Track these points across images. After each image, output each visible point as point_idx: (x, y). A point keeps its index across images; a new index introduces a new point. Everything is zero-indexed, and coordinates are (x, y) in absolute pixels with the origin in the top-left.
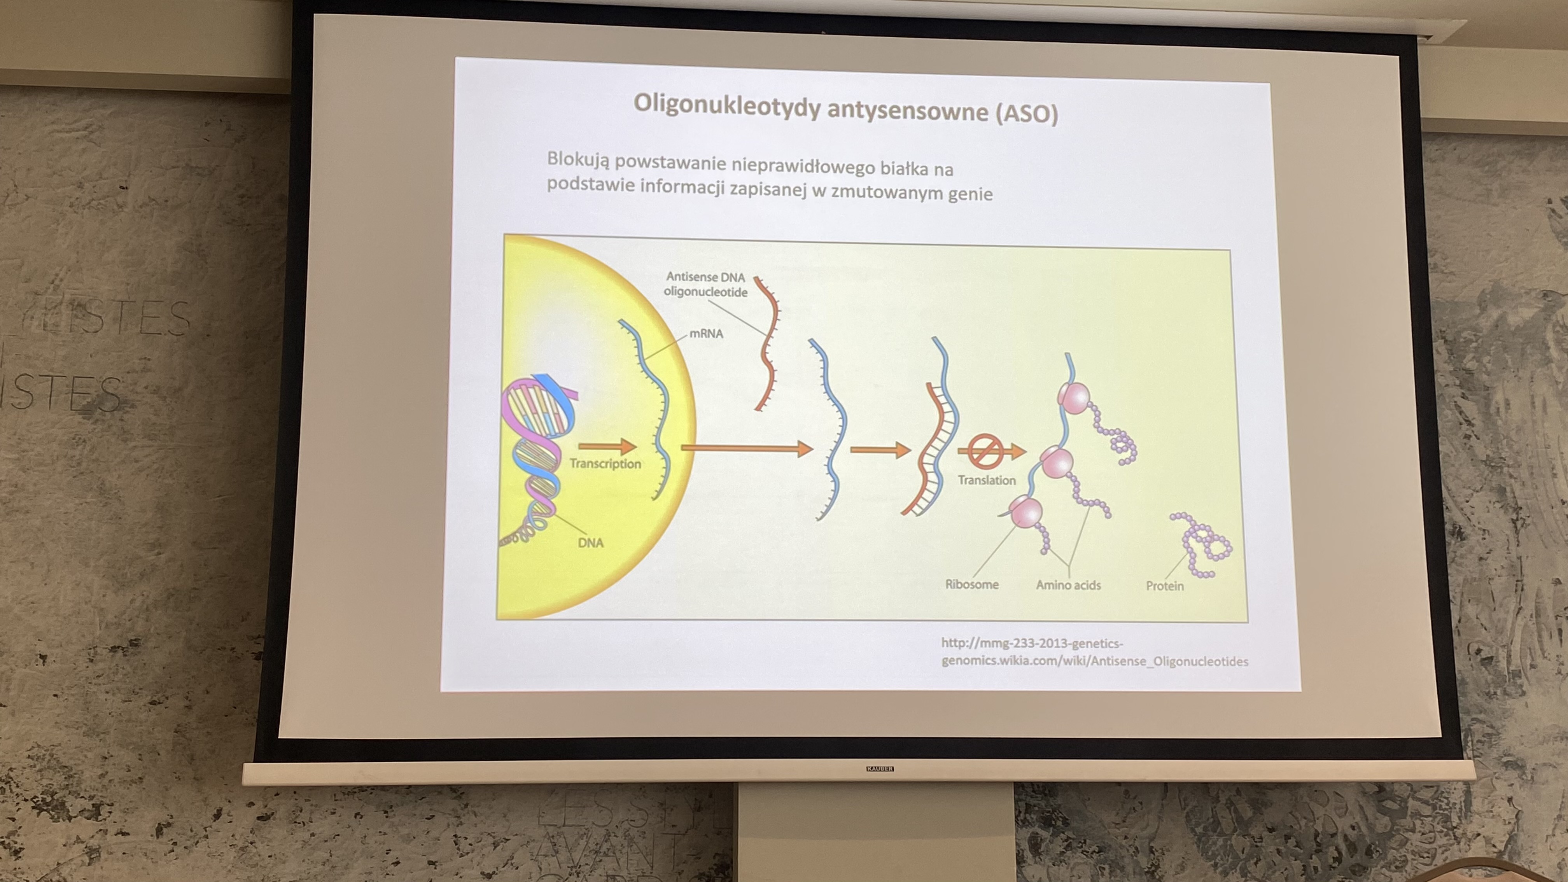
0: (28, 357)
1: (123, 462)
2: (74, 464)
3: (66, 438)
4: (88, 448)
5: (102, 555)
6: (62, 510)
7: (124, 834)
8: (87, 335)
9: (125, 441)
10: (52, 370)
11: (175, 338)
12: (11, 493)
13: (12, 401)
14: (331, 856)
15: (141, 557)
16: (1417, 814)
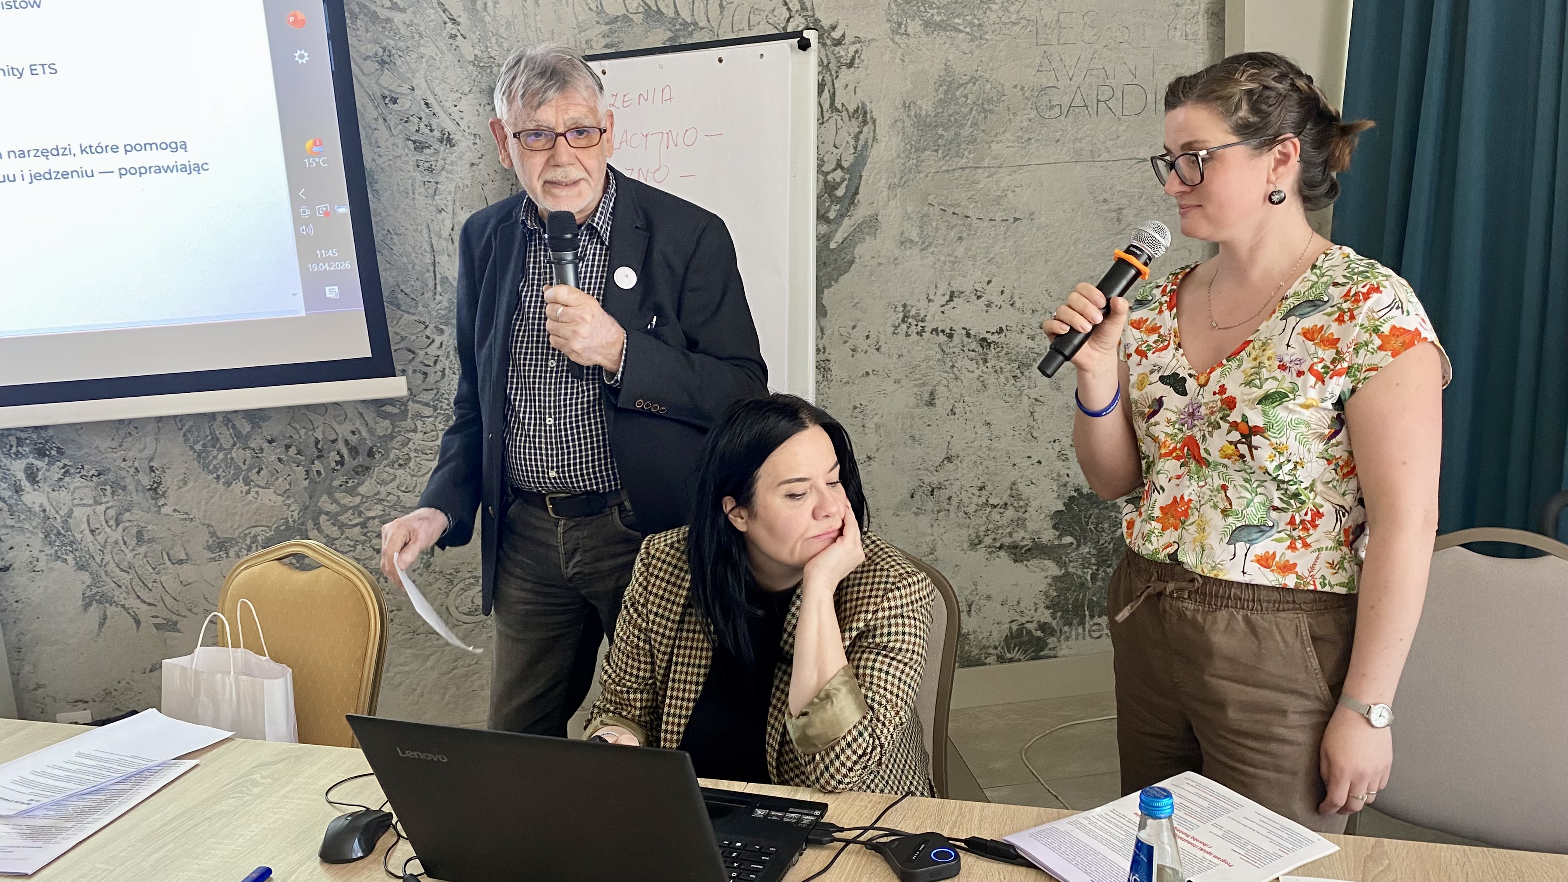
16: (418, 416)
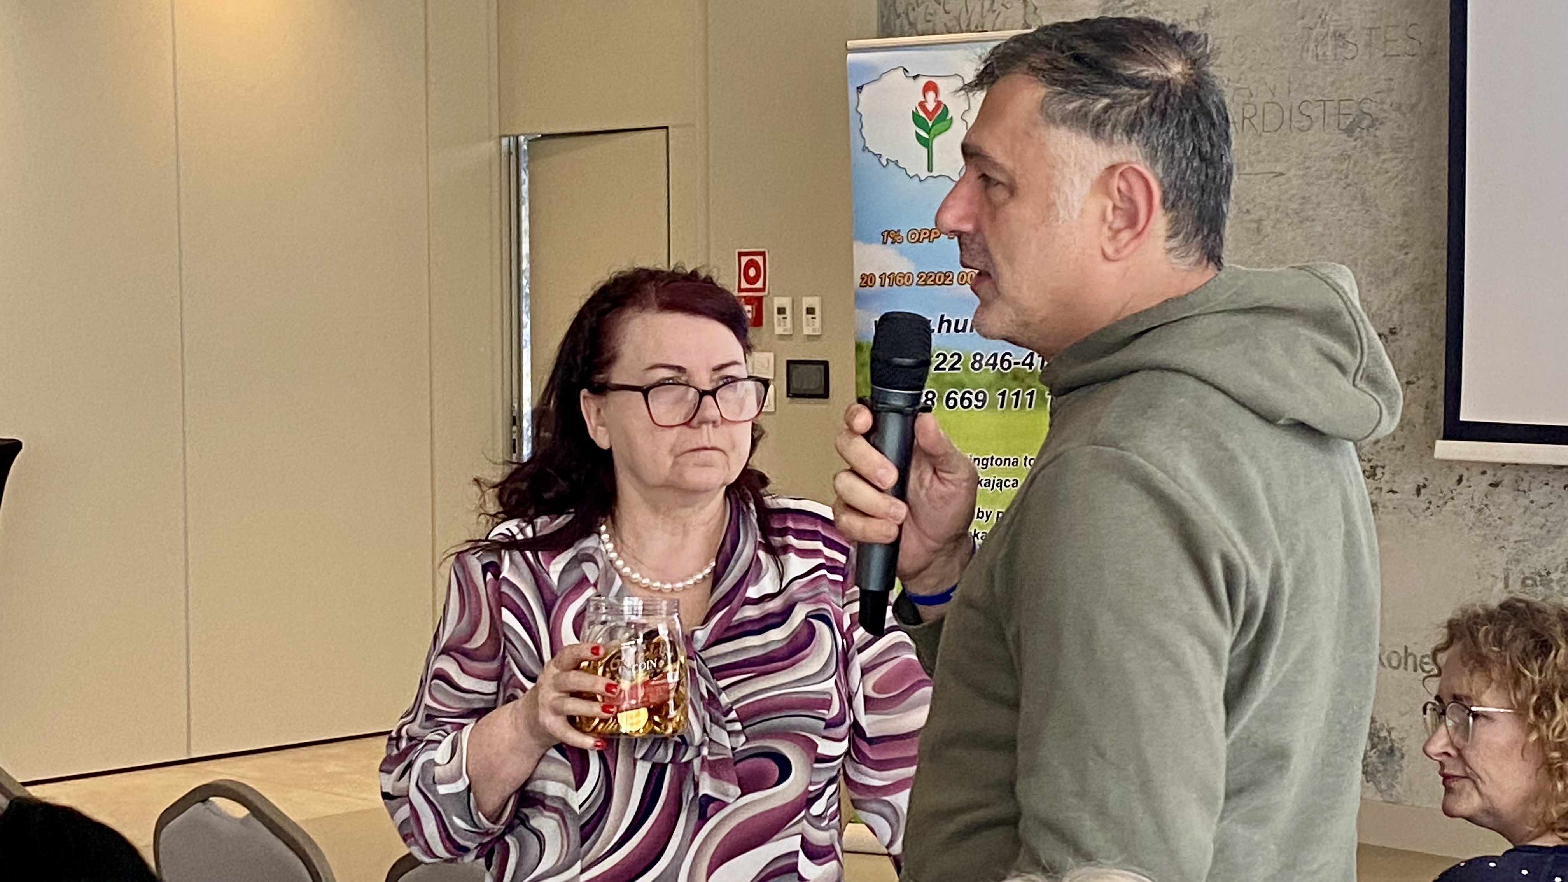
0: (1307, 86)
1: (1378, 173)
2: (1343, 177)
3: (1336, 155)
4: (1352, 162)
5: (1367, 254)
6: (1337, 217)
7: (1394, 492)
8: (1347, 63)
9: (1378, 154)
10: (1324, 96)
11: (1411, 58)
12: (1302, 204)
13: (1297, 125)
14: (1547, 521)
15: (1393, 257)
